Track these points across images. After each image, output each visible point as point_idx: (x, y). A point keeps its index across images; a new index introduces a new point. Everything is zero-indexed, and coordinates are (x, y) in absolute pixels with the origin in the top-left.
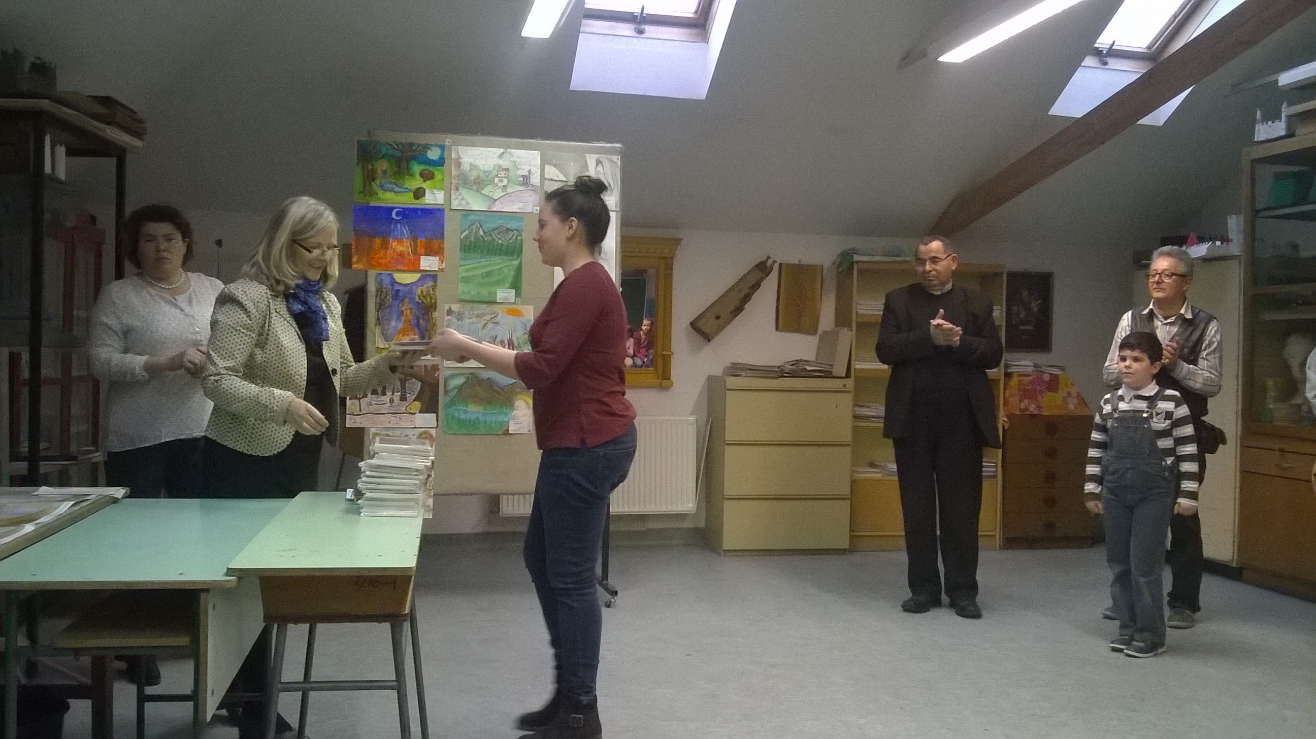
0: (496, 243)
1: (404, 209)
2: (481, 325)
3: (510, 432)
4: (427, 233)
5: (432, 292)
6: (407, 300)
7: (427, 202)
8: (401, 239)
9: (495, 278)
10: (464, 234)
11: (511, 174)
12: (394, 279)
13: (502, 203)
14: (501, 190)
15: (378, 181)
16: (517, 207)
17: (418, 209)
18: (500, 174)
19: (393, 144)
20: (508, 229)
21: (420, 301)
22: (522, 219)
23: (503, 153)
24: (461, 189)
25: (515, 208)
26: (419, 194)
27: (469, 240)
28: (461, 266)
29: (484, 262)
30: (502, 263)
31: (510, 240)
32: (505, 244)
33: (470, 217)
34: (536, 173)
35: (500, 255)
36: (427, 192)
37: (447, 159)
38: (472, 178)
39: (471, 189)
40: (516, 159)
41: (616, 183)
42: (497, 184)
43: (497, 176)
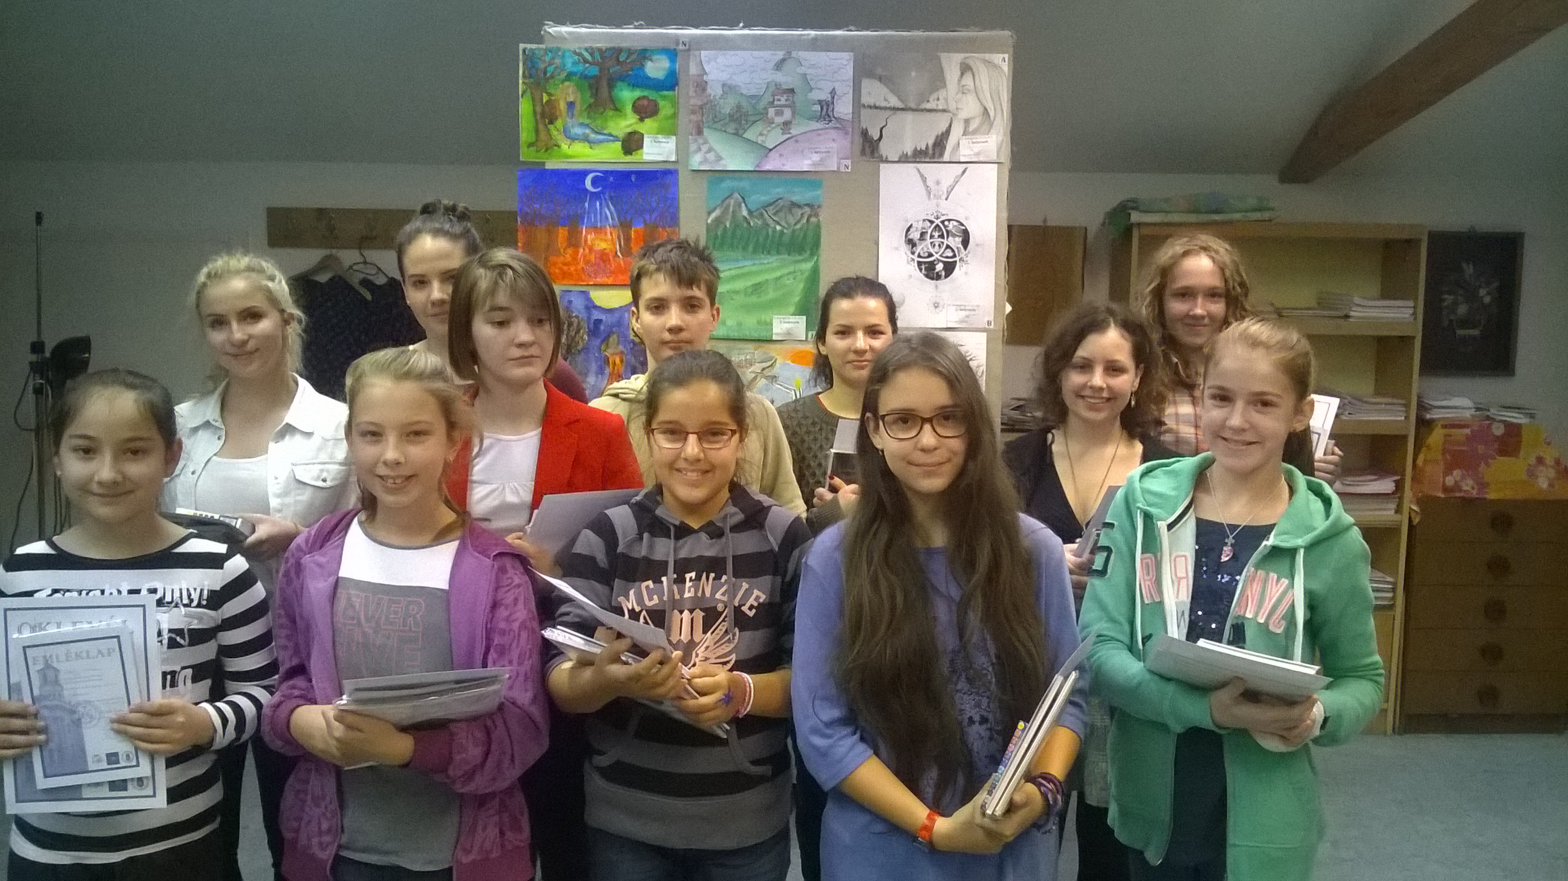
0: (770, 231)
1: (606, 172)
4: (647, 216)
6: (614, 338)
7: (646, 157)
8: (601, 228)
9: (771, 294)
10: (713, 215)
11: (799, 98)
12: (591, 300)
13: (781, 155)
14: (780, 131)
16: (809, 162)
17: (632, 172)
18: (779, 100)
19: (583, 51)
20: (794, 205)
22: (818, 184)
24: (706, 131)
25: (805, 165)
26: (632, 143)
27: (722, 227)
29: (748, 265)
30: (778, 268)
31: (795, 224)
32: (785, 231)
33: (724, 185)
34: (845, 91)
35: (778, 253)
36: (647, 141)
37: (682, 78)
38: (727, 110)
39: (725, 132)
40: (809, 71)
41: (998, 107)
42: (773, 119)
43: (771, 104)
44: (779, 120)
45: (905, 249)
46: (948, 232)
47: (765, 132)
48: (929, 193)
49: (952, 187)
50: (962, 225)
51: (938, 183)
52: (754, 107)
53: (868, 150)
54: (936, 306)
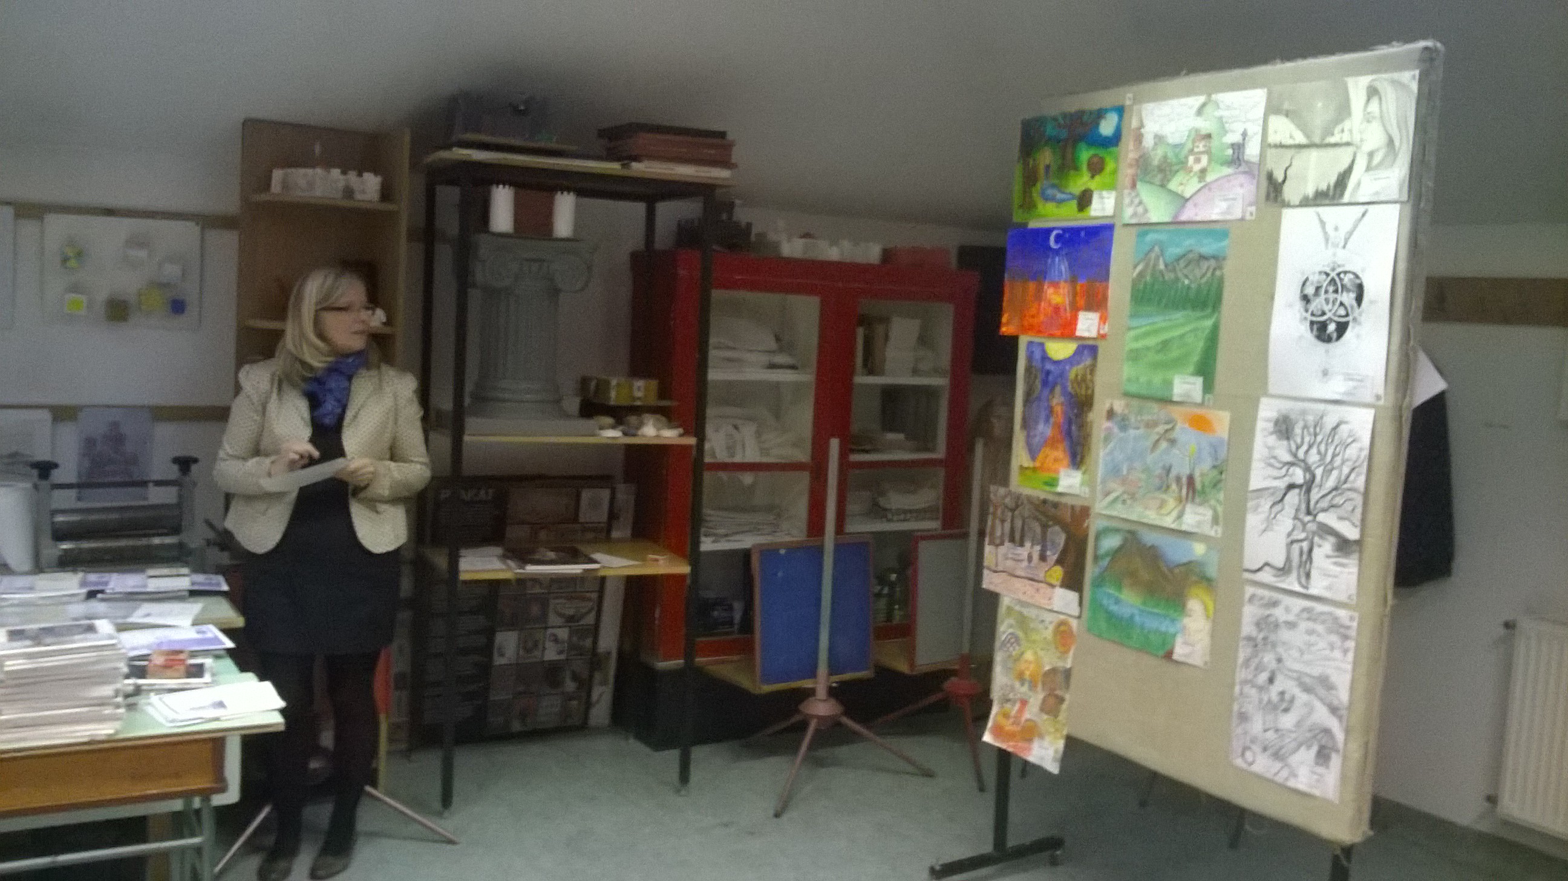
0: (1179, 285)
1: (1065, 230)
2: (1149, 443)
3: (1175, 657)
4: (1090, 271)
5: (1089, 377)
7: (1094, 214)
8: (1057, 283)
9: (1175, 353)
10: (1138, 269)
11: (1215, 143)
12: (1045, 351)
13: (1195, 205)
14: (1197, 180)
15: (1039, 185)
16: (1219, 211)
17: (1081, 229)
18: (1198, 147)
19: (1058, 117)
20: (1203, 257)
21: (1073, 393)
22: (1225, 234)
23: (1204, 105)
24: (1139, 185)
25: (1216, 213)
26: (1084, 200)
27: (1143, 281)
28: (1130, 329)
29: (1160, 321)
30: (1183, 325)
31: (1201, 278)
32: (1193, 286)
33: (1148, 238)
34: (1255, 135)
35: (1184, 309)
36: (1094, 197)
37: (1124, 132)
38: (1156, 162)
39: (1151, 183)
40: (1224, 113)
41: (1404, 134)
42: (1192, 168)
43: (1191, 151)
44: (1197, 168)
45: (1299, 305)
46: (1343, 286)
47: (1184, 181)
48: (1327, 240)
49: (1350, 233)
50: (1357, 277)
51: (1336, 229)
52: (1177, 156)
53: (1272, 195)
54: (1325, 373)
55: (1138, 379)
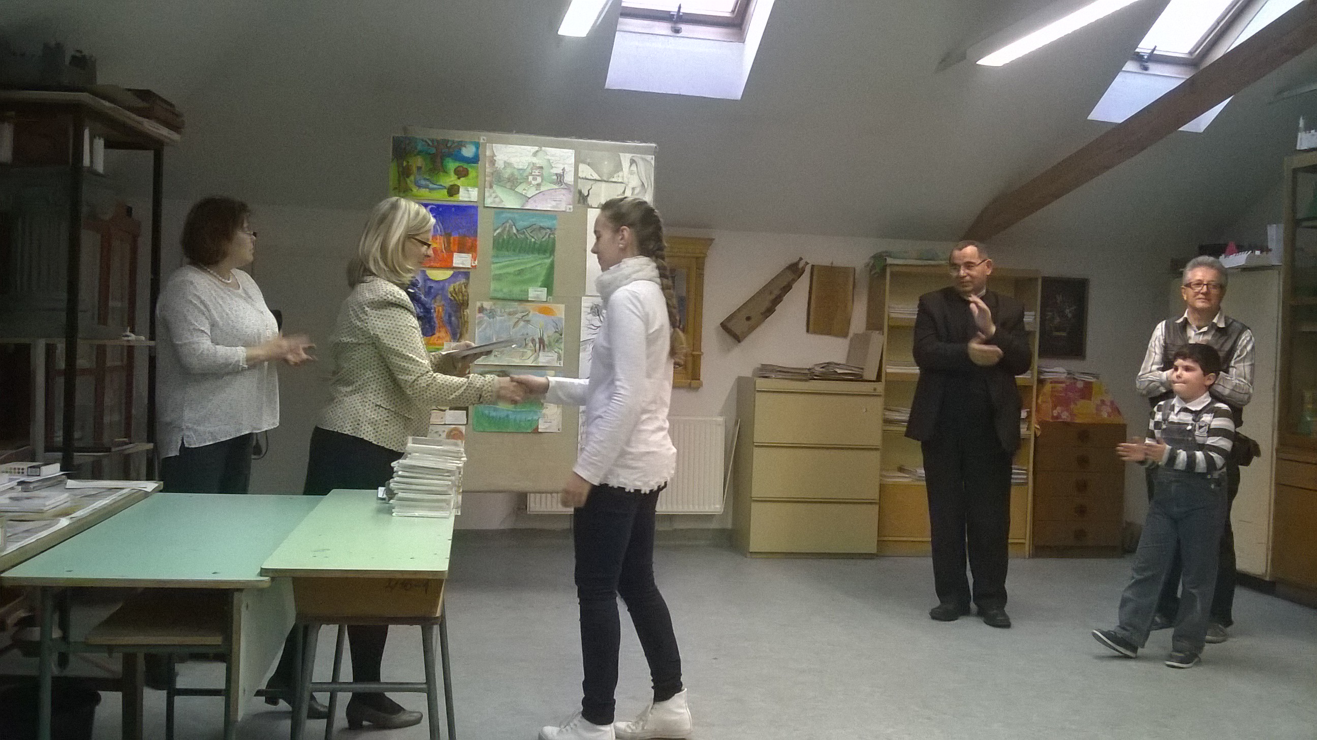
0: (528, 241)
1: (438, 205)
2: (512, 323)
3: (539, 430)
4: (460, 231)
5: (464, 289)
6: (439, 297)
7: (461, 199)
9: (528, 276)
10: (498, 231)
11: (545, 172)
12: (427, 276)
13: (535, 201)
14: (535, 189)
15: (412, 178)
16: (550, 205)
17: (452, 206)
19: (428, 140)
20: (542, 228)
21: (452, 298)
22: (554, 218)
23: (537, 151)
24: (495, 187)
25: (548, 207)
26: (453, 191)
27: (502, 238)
28: (494, 263)
29: (516, 259)
30: (532, 261)
31: (543, 238)
32: (538, 242)
33: (504, 215)
34: (570, 171)
35: (533, 253)
36: (461, 190)
37: (481, 157)
38: (506, 176)
39: (505, 187)
40: (550, 158)
41: (650, 183)
42: (531, 182)
43: (531, 174)
52: (521, 174)
53: (582, 201)
55: (501, 290)
